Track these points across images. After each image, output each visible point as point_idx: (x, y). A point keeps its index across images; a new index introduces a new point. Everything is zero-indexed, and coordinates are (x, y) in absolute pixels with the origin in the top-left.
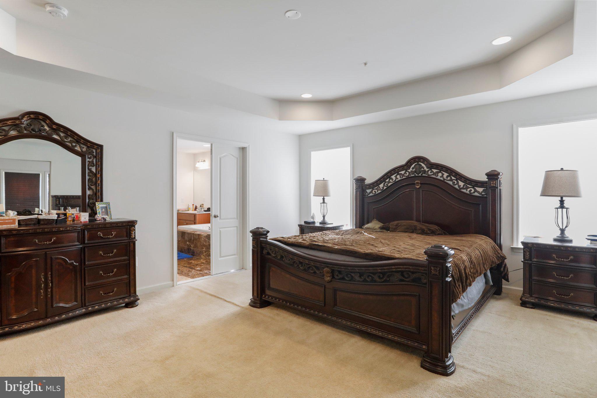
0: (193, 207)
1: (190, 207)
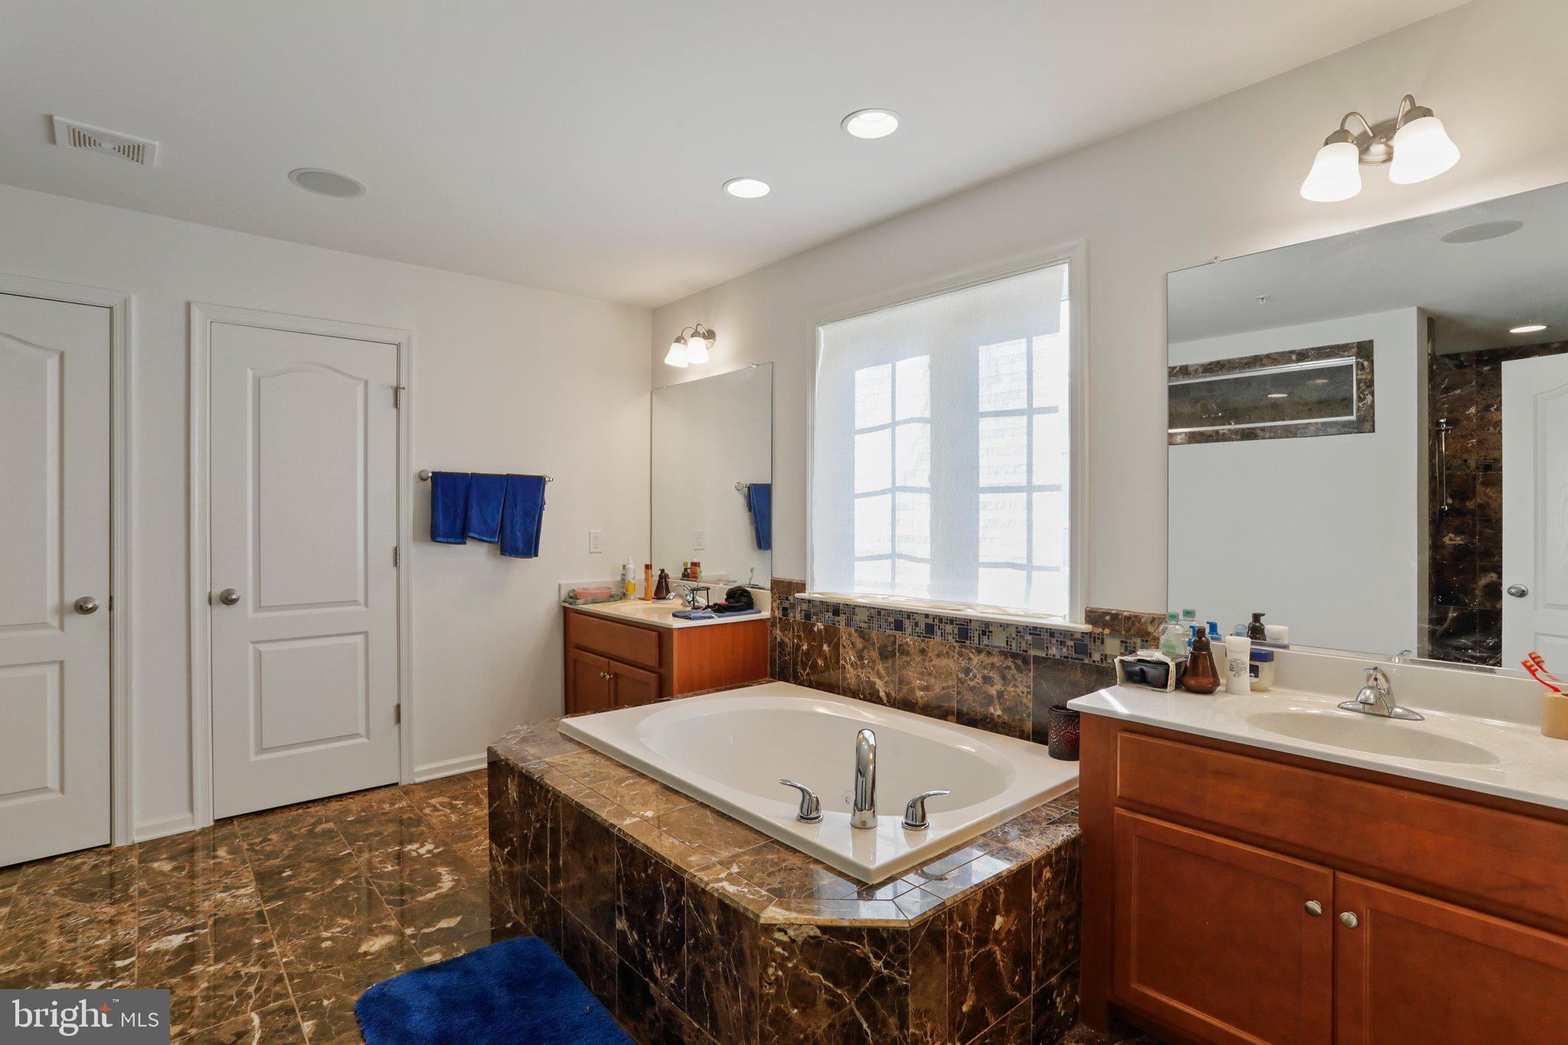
0: (647, 580)
1: (630, 577)
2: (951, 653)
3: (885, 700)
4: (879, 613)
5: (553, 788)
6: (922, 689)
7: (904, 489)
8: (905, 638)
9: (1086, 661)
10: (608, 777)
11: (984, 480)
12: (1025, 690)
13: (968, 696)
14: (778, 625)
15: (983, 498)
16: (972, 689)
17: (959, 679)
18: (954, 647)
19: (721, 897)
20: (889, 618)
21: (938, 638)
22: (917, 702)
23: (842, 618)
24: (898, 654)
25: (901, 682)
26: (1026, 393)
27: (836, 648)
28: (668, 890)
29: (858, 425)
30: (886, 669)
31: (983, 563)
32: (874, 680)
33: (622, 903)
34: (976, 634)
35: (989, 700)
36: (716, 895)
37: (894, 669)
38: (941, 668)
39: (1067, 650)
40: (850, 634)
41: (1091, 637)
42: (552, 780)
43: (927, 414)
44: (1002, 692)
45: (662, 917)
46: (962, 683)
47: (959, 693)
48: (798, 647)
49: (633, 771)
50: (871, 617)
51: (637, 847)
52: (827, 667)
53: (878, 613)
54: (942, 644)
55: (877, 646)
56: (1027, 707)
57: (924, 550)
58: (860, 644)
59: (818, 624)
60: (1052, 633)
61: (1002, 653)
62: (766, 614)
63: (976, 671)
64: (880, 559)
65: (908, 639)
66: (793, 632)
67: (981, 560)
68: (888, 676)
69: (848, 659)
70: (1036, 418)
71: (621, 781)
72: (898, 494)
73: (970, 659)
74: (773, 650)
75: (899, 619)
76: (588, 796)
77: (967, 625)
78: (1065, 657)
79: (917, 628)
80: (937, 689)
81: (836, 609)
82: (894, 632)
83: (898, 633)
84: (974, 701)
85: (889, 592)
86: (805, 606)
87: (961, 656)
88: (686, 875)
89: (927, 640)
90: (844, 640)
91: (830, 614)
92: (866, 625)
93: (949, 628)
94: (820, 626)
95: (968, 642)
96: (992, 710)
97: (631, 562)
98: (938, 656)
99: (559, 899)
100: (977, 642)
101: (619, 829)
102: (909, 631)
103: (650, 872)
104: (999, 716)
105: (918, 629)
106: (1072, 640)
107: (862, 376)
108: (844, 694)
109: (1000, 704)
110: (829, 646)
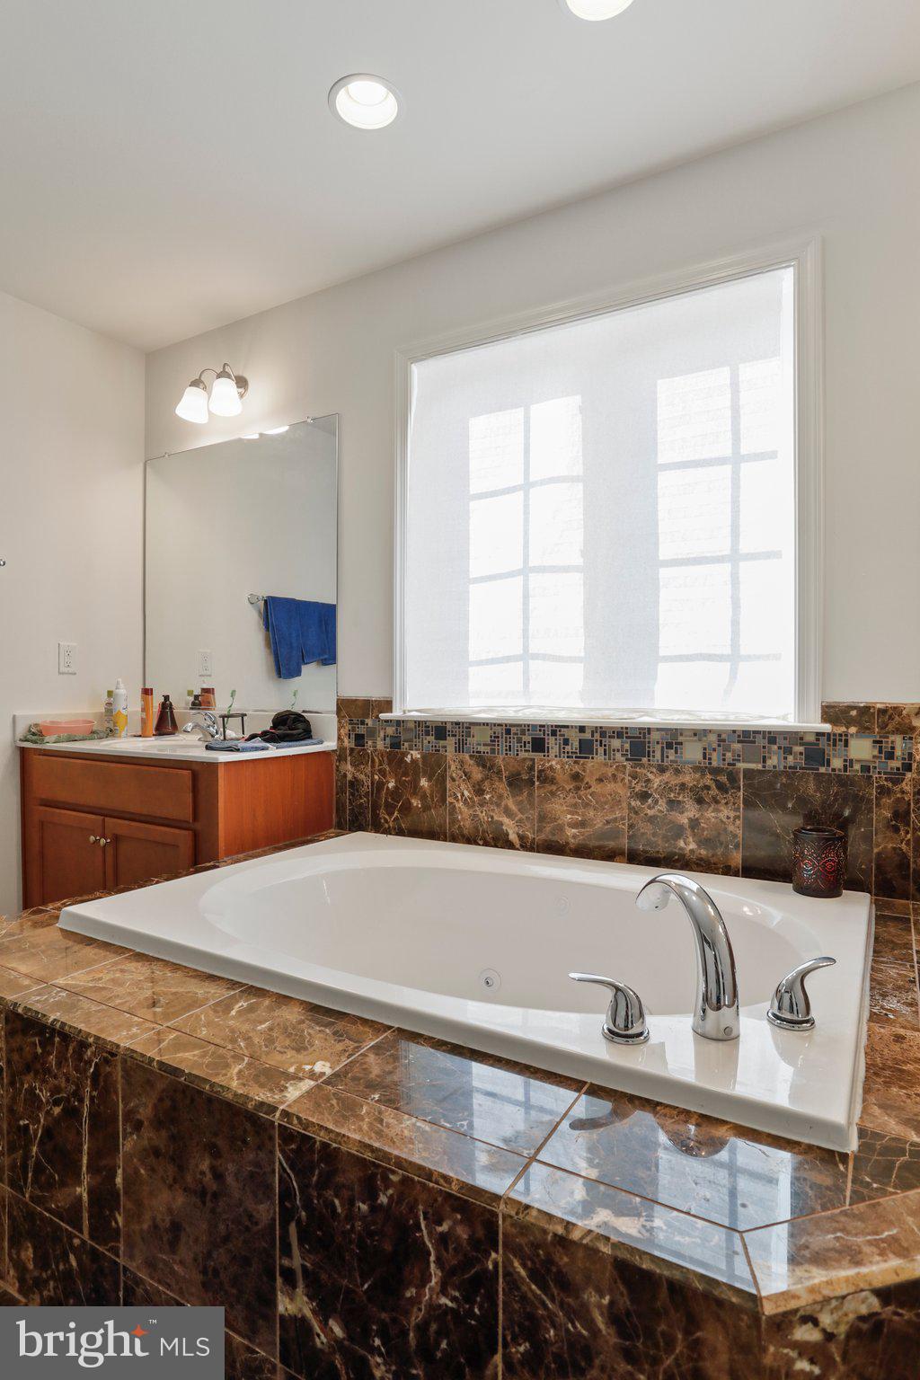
0: (144, 710)
1: (120, 706)
2: (620, 775)
3: (517, 842)
4: (508, 732)
5: (97, 1038)
6: (574, 825)
7: (542, 569)
8: (549, 761)
9: (822, 770)
10: (195, 1003)
11: (665, 552)
12: (732, 814)
13: (646, 829)
14: (349, 758)
15: (664, 573)
16: (652, 819)
17: (632, 809)
18: (625, 766)
19: (625, 1255)
20: (523, 737)
21: (600, 758)
22: (567, 843)
23: (450, 743)
24: (537, 783)
25: (542, 818)
26: (729, 435)
27: (440, 783)
28: (443, 1240)
29: (473, 490)
30: (519, 804)
31: (664, 657)
32: (501, 819)
33: (297, 1261)
34: (658, 748)
35: (679, 832)
36: (606, 1250)
37: (531, 804)
38: (604, 796)
39: (795, 759)
40: (462, 763)
41: (829, 740)
42: (87, 1022)
43: (578, 470)
44: (697, 819)
45: (420, 1295)
46: (636, 813)
47: (631, 826)
48: (380, 786)
49: (234, 984)
50: (495, 738)
51: (344, 1148)
52: (426, 808)
53: (506, 731)
54: (606, 765)
55: (504, 774)
56: (735, 836)
57: (575, 644)
58: (477, 774)
59: (412, 752)
60: (771, 737)
61: (696, 769)
62: (330, 744)
63: (657, 796)
64: (508, 662)
65: (554, 761)
66: (373, 766)
67: (662, 653)
68: (522, 813)
69: (459, 795)
70: (745, 468)
71: (225, 1006)
72: (532, 576)
73: (648, 781)
74: (341, 790)
75: (539, 737)
76: (178, 1046)
77: (645, 738)
78: (790, 768)
79: (566, 747)
80: (599, 824)
81: (440, 730)
82: (532, 755)
83: (538, 756)
84: (654, 835)
85: (522, 702)
86: (390, 731)
87: (634, 777)
88: (502, 1206)
89: (582, 761)
90: (453, 769)
91: (431, 738)
92: (488, 749)
93: (616, 743)
94: (416, 755)
95: (645, 760)
96: (681, 844)
97: (122, 685)
98: (600, 780)
99: (115, 1251)
100: (660, 758)
101: (285, 1114)
102: (554, 750)
103: (383, 1199)
104: (692, 851)
105: (568, 748)
106: (801, 745)
107: (479, 426)
108: (454, 839)
109: (694, 835)
110: (430, 780)
